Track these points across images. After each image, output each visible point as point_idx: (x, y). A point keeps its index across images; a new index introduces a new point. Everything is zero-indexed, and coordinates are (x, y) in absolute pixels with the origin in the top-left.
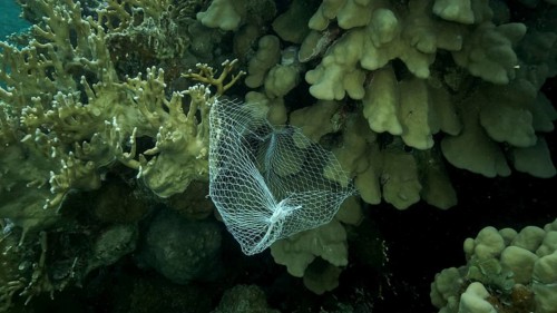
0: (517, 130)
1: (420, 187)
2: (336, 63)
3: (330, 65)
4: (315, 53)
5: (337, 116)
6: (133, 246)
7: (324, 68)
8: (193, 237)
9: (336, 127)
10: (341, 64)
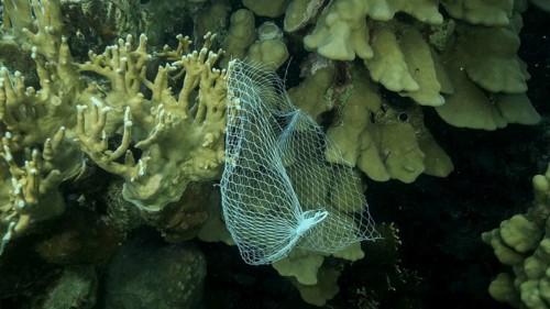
0: (509, 77)
1: (423, 155)
2: (342, 19)
3: (334, 23)
4: (305, 19)
5: (330, 92)
6: (93, 299)
7: (328, 27)
8: (179, 267)
9: (330, 105)
10: (347, 21)
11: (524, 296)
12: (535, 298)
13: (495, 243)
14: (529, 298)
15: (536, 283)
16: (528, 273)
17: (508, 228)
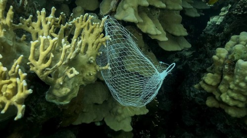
2: (130, 7)
3: (127, 8)
4: (111, 9)
10: (133, 7)
11: (224, 99)
12: (228, 98)
13: (203, 86)
14: (226, 99)
15: (226, 93)
16: (222, 91)
17: (207, 79)
